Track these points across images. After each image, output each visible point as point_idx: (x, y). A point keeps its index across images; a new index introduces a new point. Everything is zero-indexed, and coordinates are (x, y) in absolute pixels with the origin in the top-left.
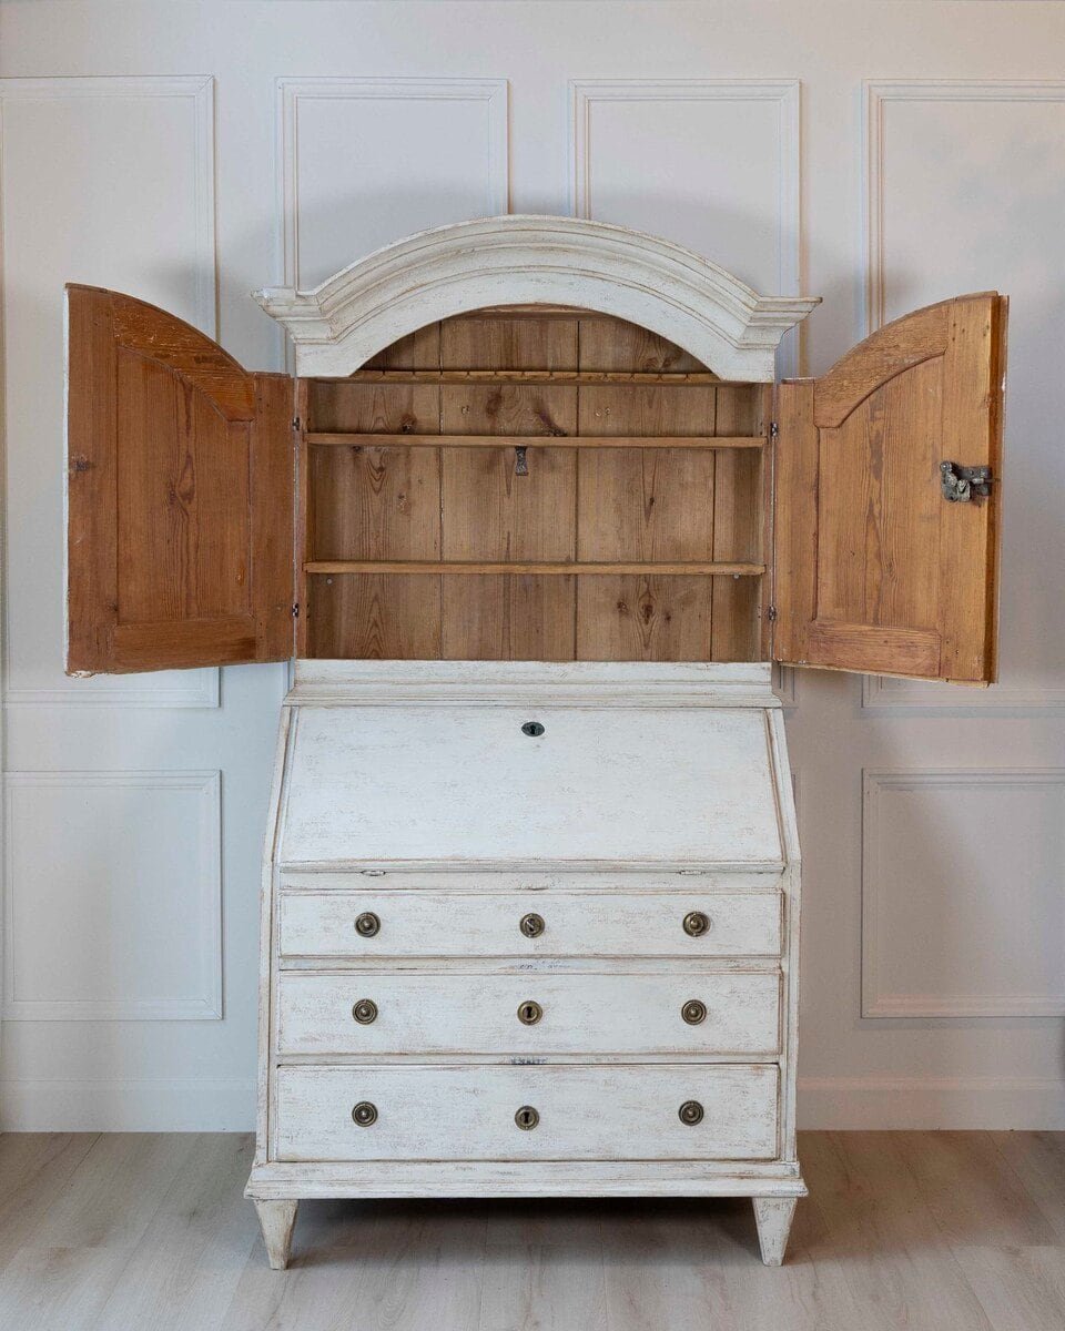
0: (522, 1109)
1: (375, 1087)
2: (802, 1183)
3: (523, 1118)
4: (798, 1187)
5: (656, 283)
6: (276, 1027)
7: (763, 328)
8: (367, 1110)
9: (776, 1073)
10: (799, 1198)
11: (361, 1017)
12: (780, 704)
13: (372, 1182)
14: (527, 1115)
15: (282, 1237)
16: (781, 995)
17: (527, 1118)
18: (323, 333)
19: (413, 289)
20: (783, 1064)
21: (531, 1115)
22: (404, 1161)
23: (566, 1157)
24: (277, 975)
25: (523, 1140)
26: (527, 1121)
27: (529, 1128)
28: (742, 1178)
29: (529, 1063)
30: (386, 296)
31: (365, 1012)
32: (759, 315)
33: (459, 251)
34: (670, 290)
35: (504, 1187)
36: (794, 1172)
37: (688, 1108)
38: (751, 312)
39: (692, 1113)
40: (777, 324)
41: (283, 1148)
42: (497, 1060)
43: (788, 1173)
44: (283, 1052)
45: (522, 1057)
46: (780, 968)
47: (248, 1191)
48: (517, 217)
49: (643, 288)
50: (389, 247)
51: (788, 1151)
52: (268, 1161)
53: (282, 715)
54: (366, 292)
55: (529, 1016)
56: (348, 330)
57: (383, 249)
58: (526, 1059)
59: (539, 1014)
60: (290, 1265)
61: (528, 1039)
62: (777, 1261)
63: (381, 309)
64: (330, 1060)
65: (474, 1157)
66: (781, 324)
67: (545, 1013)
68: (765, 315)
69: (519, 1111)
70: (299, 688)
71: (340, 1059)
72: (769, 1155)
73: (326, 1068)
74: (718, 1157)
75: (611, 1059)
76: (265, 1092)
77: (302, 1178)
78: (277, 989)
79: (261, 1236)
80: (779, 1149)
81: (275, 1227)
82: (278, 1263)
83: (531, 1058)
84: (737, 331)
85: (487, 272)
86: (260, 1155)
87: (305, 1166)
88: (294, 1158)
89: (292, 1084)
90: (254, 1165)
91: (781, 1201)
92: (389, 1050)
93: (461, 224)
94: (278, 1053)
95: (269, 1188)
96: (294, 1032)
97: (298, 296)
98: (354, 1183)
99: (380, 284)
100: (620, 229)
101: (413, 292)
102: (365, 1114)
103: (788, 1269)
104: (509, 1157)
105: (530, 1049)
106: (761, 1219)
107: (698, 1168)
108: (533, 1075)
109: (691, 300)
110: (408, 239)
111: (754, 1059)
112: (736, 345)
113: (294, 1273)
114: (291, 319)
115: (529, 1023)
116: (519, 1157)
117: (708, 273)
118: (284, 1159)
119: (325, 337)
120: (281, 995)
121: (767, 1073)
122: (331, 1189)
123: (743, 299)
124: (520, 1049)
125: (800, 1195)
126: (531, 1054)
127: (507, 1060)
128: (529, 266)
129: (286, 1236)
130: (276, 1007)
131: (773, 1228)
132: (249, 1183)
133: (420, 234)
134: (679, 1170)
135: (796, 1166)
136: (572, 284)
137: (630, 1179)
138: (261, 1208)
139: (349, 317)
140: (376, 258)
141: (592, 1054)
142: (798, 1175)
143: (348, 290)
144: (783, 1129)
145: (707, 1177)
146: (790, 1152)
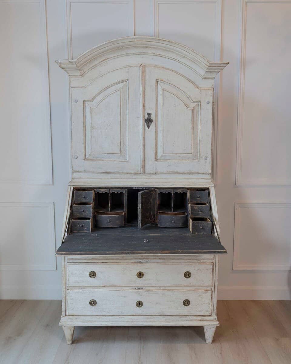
0: (138, 302)
1: (96, 295)
2: (218, 322)
3: (138, 304)
4: (217, 323)
5: (178, 58)
6: (67, 278)
7: (211, 72)
8: (94, 302)
9: (211, 292)
10: (217, 326)
11: (91, 276)
12: (213, 185)
13: (95, 321)
14: (139, 303)
15: (70, 336)
16: (213, 270)
17: (139, 304)
18: (78, 74)
19: (105, 60)
20: (213, 289)
21: (141, 303)
22: (105, 316)
23: (151, 314)
24: (67, 264)
25: (138, 310)
26: (139, 305)
27: (140, 307)
28: (201, 320)
29: (140, 289)
30: (96, 62)
31: (93, 275)
32: (210, 68)
33: (118, 48)
34: (182, 60)
35: (133, 323)
36: (216, 319)
37: (185, 302)
38: (207, 67)
39: (187, 303)
40: (215, 71)
41: (70, 312)
42: (131, 288)
43: (214, 319)
44: (69, 286)
45: (138, 287)
46: (213, 262)
47: (60, 324)
48: (136, 37)
49: (175, 60)
50: (97, 46)
51: (214, 313)
52: (66, 315)
53: (68, 188)
54: (91, 61)
55: (140, 276)
56: (85, 73)
57: (95, 47)
58: (139, 288)
59: (143, 276)
60: (73, 343)
61: (140, 282)
62: (210, 343)
63: (96, 66)
64: (82, 288)
65: (124, 315)
66: (217, 71)
67: (144, 275)
68: (212, 68)
69: (137, 302)
70: (73, 180)
71: (85, 288)
72: (208, 314)
73: (82, 290)
74: (194, 315)
75: (164, 288)
76: (64, 296)
77: (75, 320)
78: (67, 268)
79: (64, 336)
80: (211, 313)
81: (68, 334)
82: (70, 343)
83: (140, 287)
84: (202, 73)
85: (127, 55)
86: (63, 314)
87: (76, 317)
88: (73, 315)
89: (72, 294)
90: (62, 316)
91: (212, 327)
92: (100, 285)
93: (119, 39)
94: (68, 286)
95: (66, 323)
96: (72, 280)
97: (69, 62)
98: (90, 322)
99: (95, 58)
100: (168, 40)
101: (105, 61)
102: (93, 303)
103: (213, 344)
104: (134, 315)
105: (140, 285)
106: (206, 331)
107: (188, 318)
108: (141, 292)
109: (189, 63)
110: (103, 44)
111: (205, 288)
112: (202, 77)
113: (74, 345)
114: (68, 69)
115: (140, 278)
116: (137, 315)
117: (195, 54)
118: (70, 315)
119: (78, 75)
120: (68, 270)
121: (208, 292)
122: (84, 323)
123: (205, 62)
124: (137, 285)
125: (217, 325)
126: (140, 286)
127: (134, 288)
128: (140, 53)
129: (71, 335)
130: (67, 273)
131: (209, 334)
132: (60, 322)
133: (107, 42)
134: (183, 318)
135: (216, 318)
136: (153, 58)
137: (169, 321)
138: (64, 328)
139: (85, 69)
140: (93, 50)
141: (158, 286)
142: (217, 320)
143: (85, 60)
144: (213, 307)
145: (191, 320)
146: (215, 314)
